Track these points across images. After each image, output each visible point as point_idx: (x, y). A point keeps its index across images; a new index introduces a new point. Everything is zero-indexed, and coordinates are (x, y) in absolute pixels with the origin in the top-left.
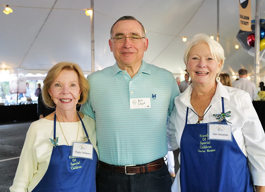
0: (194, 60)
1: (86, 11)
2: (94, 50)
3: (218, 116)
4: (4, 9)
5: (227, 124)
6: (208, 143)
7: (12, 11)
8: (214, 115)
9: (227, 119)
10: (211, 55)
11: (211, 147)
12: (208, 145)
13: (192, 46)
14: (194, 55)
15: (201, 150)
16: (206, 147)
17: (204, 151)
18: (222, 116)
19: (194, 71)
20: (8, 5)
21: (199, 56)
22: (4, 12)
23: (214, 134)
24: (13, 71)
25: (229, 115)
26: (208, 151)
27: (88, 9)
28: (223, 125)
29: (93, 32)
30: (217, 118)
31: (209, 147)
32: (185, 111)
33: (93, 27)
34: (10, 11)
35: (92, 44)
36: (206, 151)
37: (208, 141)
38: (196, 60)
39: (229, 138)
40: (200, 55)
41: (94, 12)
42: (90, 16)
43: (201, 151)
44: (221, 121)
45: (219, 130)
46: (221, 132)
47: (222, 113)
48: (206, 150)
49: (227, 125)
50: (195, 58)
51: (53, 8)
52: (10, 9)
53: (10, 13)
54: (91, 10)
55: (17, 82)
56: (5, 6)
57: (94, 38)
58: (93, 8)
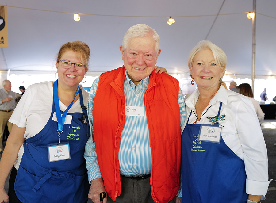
0: (198, 66)
1: (247, 14)
2: (255, 53)
3: (211, 119)
4: (168, 20)
5: (218, 126)
6: (199, 143)
7: (174, 22)
8: (207, 117)
9: (220, 122)
10: (215, 60)
11: (201, 147)
12: (199, 145)
13: (196, 52)
14: (198, 60)
15: (194, 149)
16: (197, 147)
17: (196, 151)
18: (215, 118)
19: (198, 76)
20: (171, 16)
21: (203, 62)
22: (168, 23)
23: (204, 135)
24: (183, 75)
25: (223, 118)
26: (199, 150)
27: (250, 12)
28: (214, 128)
29: (254, 35)
30: (210, 120)
31: (200, 147)
32: (189, 113)
33: (254, 30)
34: (173, 21)
35: (253, 47)
36: (197, 151)
37: (199, 142)
38: (200, 66)
39: (217, 140)
40: (204, 60)
41: (257, 14)
42: (252, 19)
43: (193, 151)
44: (214, 124)
45: (209, 132)
46: (211, 134)
47: (216, 116)
48: (197, 149)
49: (218, 128)
50: (199, 64)
51: (218, 15)
52: (173, 20)
53: (173, 23)
54: (252, 12)
55: (187, 85)
56: (169, 17)
57: (255, 41)
58: (256, 10)
